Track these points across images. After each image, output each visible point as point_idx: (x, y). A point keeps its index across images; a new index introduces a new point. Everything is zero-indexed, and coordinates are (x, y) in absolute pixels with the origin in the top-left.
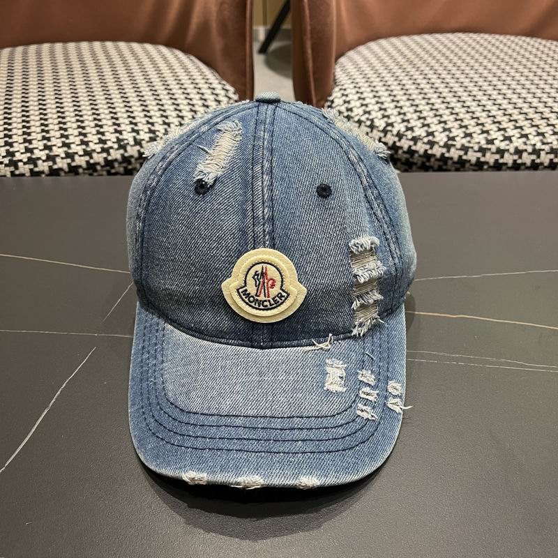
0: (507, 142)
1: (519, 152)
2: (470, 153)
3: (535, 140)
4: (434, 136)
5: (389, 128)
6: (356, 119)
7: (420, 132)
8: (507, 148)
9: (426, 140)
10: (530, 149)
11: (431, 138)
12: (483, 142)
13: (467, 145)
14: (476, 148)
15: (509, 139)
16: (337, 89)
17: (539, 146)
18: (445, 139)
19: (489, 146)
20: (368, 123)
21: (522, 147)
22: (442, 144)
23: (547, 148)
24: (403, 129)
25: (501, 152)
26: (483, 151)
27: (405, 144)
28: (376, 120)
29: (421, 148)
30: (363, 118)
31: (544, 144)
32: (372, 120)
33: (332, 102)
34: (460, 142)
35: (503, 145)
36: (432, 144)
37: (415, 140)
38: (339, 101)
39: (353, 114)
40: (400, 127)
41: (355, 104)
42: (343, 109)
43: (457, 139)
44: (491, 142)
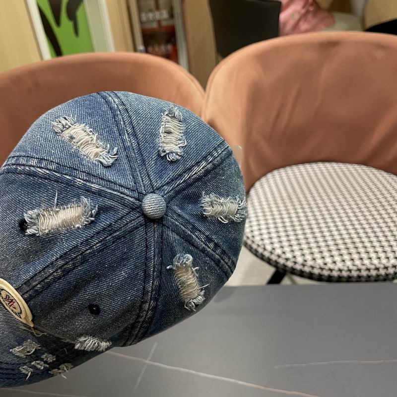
9: (292, 260)
20: (263, 246)
22: (300, 263)
26: (322, 269)
34: (310, 263)
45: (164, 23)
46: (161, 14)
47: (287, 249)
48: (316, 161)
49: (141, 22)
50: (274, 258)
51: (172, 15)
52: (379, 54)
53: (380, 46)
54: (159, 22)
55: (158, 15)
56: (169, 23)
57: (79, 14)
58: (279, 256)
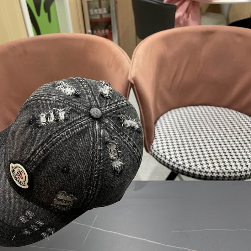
0: (208, 169)
1: (212, 173)
2: (197, 172)
3: (218, 168)
4: (185, 165)
5: (171, 160)
6: (161, 154)
7: (181, 162)
8: (208, 171)
9: (182, 166)
10: (216, 172)
11: (184, 165)
12: (201, 168)
13: (196, 169)
14: (199, 170)
15: (209, 168)
16: (155, 140)
17: (219, 171)
18: (189, 166)
19: (203, 170)
20: (164, 157)
21: (213, 171)
22: (188, 168)
23: (221, 171)
24: (175, 161)
25: (206, 172)
26: (201, 171)
27: (176, 166)
28: (166, 156)
29: (181, 168)
30: (163, 154)
31: (221, 170)
32: (165, 156)
33: (153, 146)
34: (193, 167)
35: (207, 170)
36: (184, 167)
37: (179, 165)
38: (155, 146)
39: (159, 152)
40: (174, 160)
41: (160, 148)
42: (156, 149)
43: (192, 166)
44: (203, 168)
45: (104, 16)
46: (103, 10)
47: (179, 159)
48: (198, 105)
49: (90, 15)
50: (171, 164)
51: (109, 11)
52: (239, 40)
53: (240, 35)
54: (101, 15)
55: (100, 11)
56: (107, 16)
57: (52, 8)
58: (174, 163)
